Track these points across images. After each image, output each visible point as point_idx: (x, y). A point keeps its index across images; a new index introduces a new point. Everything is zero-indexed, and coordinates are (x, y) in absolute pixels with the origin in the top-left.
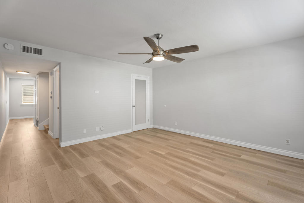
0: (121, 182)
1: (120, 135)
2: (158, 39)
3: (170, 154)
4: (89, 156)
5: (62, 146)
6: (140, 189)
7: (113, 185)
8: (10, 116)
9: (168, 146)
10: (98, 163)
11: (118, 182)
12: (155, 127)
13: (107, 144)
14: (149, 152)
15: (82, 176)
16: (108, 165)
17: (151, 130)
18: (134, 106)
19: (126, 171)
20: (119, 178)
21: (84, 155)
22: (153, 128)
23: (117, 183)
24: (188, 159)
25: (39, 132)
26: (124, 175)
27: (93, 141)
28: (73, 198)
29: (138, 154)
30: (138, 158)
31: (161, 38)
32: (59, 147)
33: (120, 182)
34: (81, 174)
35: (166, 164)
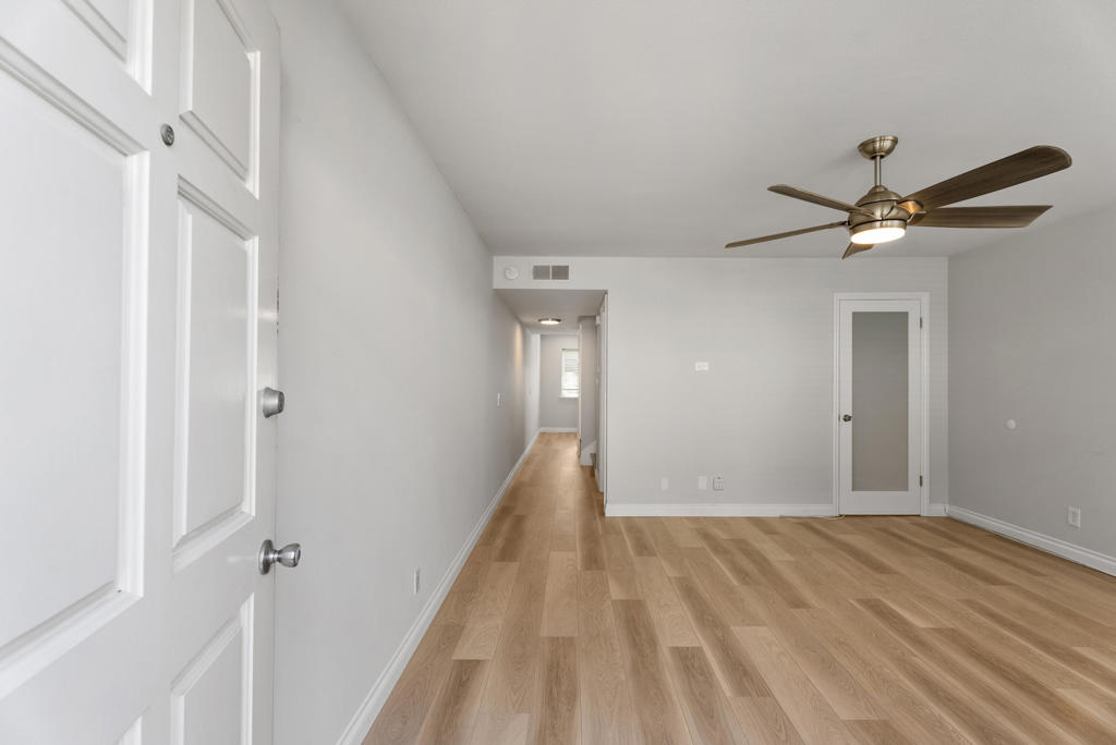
0: (700, 650)
1: (781, 518)
2: (874, 158)
3: (953, 637)
4: (655, 555)
5: (607, 515)
6: (741, 690)
7: (677, 648)
8: (542, 424)
9: (970, 603)
10: (669, 579)
11: (693, 645)
12: (956, 516)
13: (722, 535)
14: (859, 601)
15: (614, 598)
16: (689, 593)
17: (932, 524)
18: (847, 418)
19: (732, 628)
20: (700, 638)
21: (646, 548)
22: (950, 520)
23: (688, 648)
24: (1041, 687)
25: (580, 469)
26: (720, 635)
27: (687, 518)
28: (576, 635)
29: (807, 594)
30: (797, 606)
31: (889, 151)
32: (603, 514)
33: (698, 648)
34: (615, 592)
35: (902, 663)
